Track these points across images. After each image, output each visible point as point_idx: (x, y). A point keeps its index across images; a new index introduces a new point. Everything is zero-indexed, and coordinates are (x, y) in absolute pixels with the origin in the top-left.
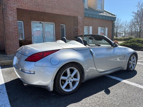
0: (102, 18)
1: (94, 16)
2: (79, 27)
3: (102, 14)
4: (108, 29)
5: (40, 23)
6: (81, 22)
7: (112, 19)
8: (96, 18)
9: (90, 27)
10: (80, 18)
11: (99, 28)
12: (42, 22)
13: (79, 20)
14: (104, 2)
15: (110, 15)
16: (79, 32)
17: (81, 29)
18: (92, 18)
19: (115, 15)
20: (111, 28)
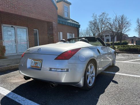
0: (70, 25)
1: (64, 23)
2: (54, 32)
3: (69, 21)
4: (75, 35)
5: (12, 27)
6: (56, 28)
7: (78, 27)
8: (65, 25)
9: (60, 32)
10: (55, 24)
11: (68, 34)
12: (14, 26)
13: (54, 25)
14: (69, 11)
15: (76, 23)
16: (54, 37)
17: (55, 34)
18: (62, 24)
19: (79, 23)
20: (77, 34)
